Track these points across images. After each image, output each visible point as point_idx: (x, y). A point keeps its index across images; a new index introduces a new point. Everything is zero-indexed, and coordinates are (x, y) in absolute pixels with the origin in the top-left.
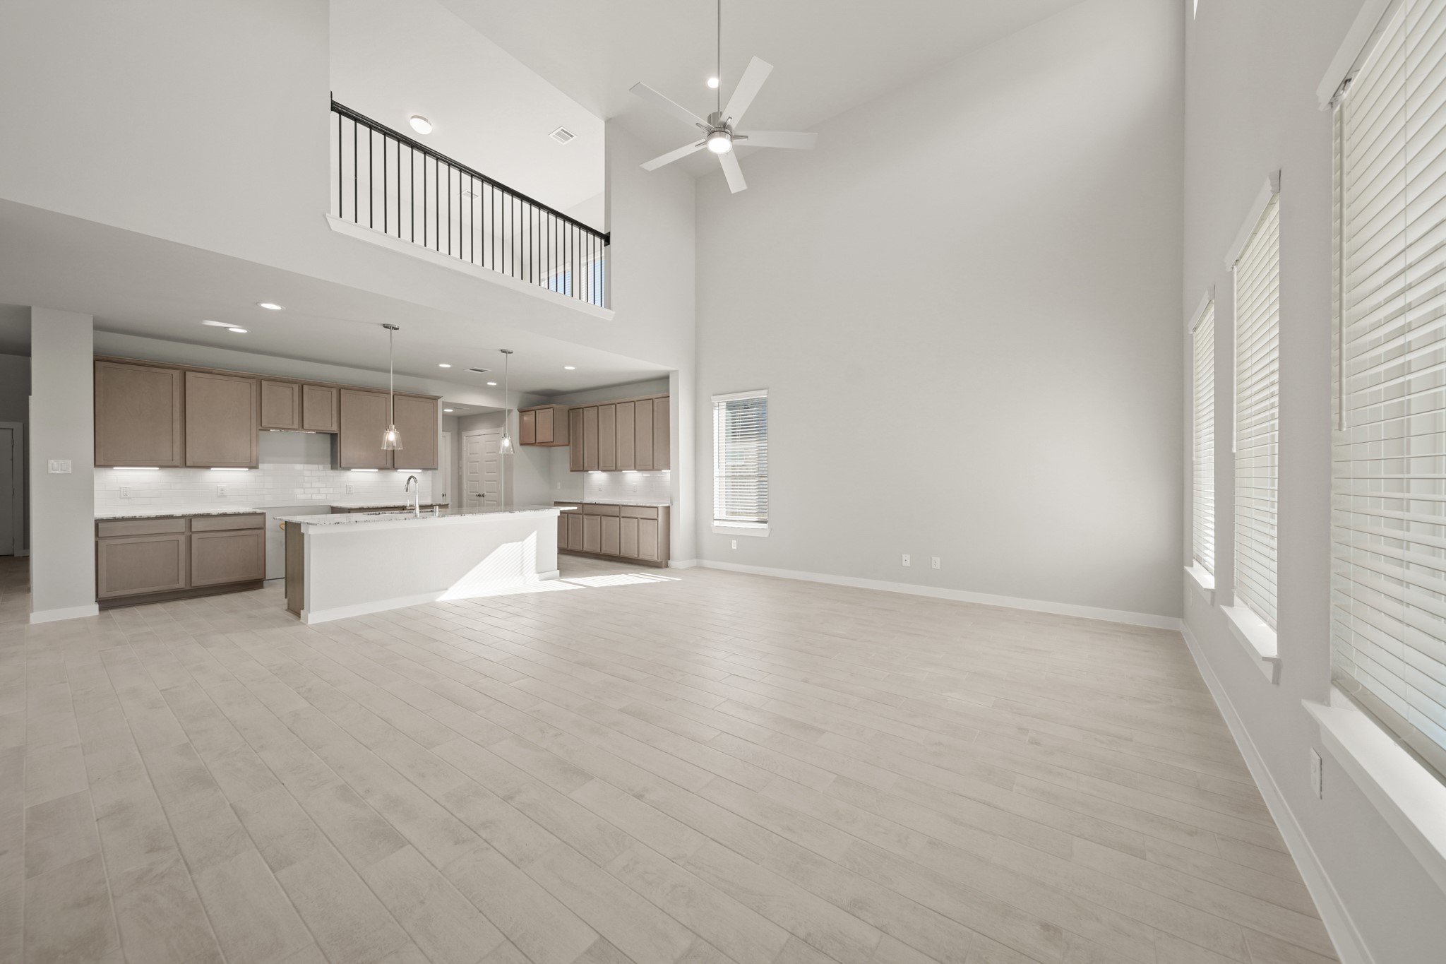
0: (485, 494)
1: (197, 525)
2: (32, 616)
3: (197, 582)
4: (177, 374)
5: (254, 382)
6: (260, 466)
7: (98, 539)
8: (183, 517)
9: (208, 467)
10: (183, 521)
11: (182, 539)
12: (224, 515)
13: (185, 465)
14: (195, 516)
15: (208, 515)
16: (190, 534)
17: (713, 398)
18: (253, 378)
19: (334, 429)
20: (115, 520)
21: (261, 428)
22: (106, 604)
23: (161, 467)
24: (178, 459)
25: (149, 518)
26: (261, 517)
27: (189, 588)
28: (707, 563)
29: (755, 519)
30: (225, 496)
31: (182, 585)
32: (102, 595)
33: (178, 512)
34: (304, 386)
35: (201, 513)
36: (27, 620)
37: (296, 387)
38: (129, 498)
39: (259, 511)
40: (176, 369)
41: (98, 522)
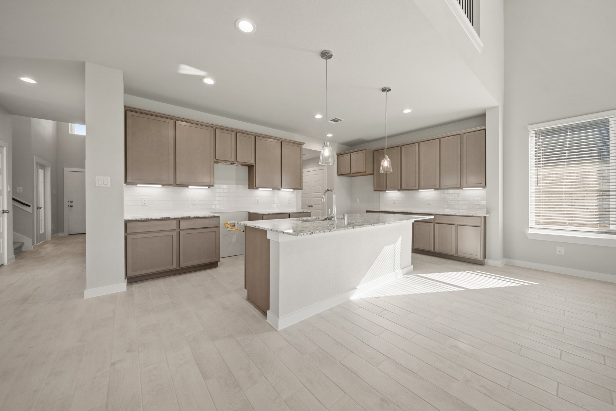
0: (313, 205)
1: (183, 225)
2: (86, 292)
3: (183, 264)
4: (172, 122)
5: (212, 129)
6: (215, 185)
7: (127, 234)
8: (175, 219)
9: (187, 186)
10: (175, 222)
11: (175, 234)
12: (198, 218)
13: (176, 184)
14: (183, 218)
15: (189, 218)
16: (179, 230)
17: (529, 127)
18: (211, 127)
19: (252, 162)
20: (137, 221)
21: (215, 160)
22: (131, 280)
23: (164, 185)
24: (172, 181)
25: (156, 220)
26: (218, 219)
27: (178, 268)
28: (518, 263)
29: (596, 229)
30: (196, 205)
31: (174, 266)
32: (130, 274)
33: (172, 216)
34: (238, 133)
35: (186, 216)
36: (82, 295)
37: (233, 134)
38: (146, 206)
39: (216, 215)
40: (171, 119)
41: (126, 222)
